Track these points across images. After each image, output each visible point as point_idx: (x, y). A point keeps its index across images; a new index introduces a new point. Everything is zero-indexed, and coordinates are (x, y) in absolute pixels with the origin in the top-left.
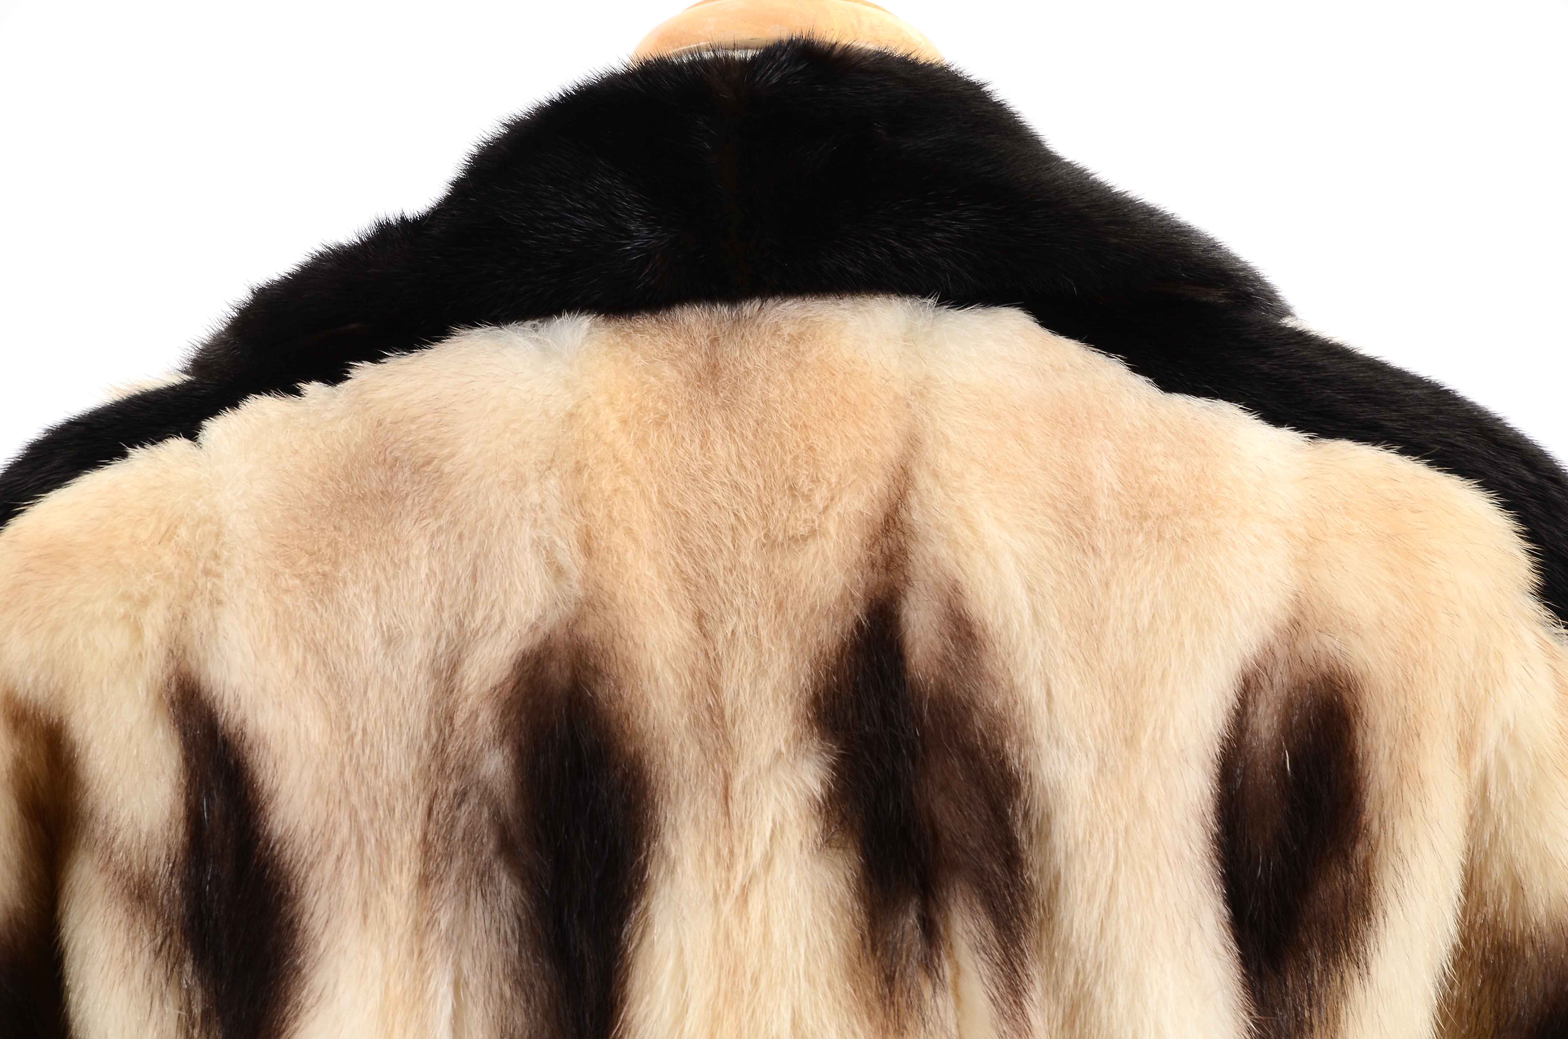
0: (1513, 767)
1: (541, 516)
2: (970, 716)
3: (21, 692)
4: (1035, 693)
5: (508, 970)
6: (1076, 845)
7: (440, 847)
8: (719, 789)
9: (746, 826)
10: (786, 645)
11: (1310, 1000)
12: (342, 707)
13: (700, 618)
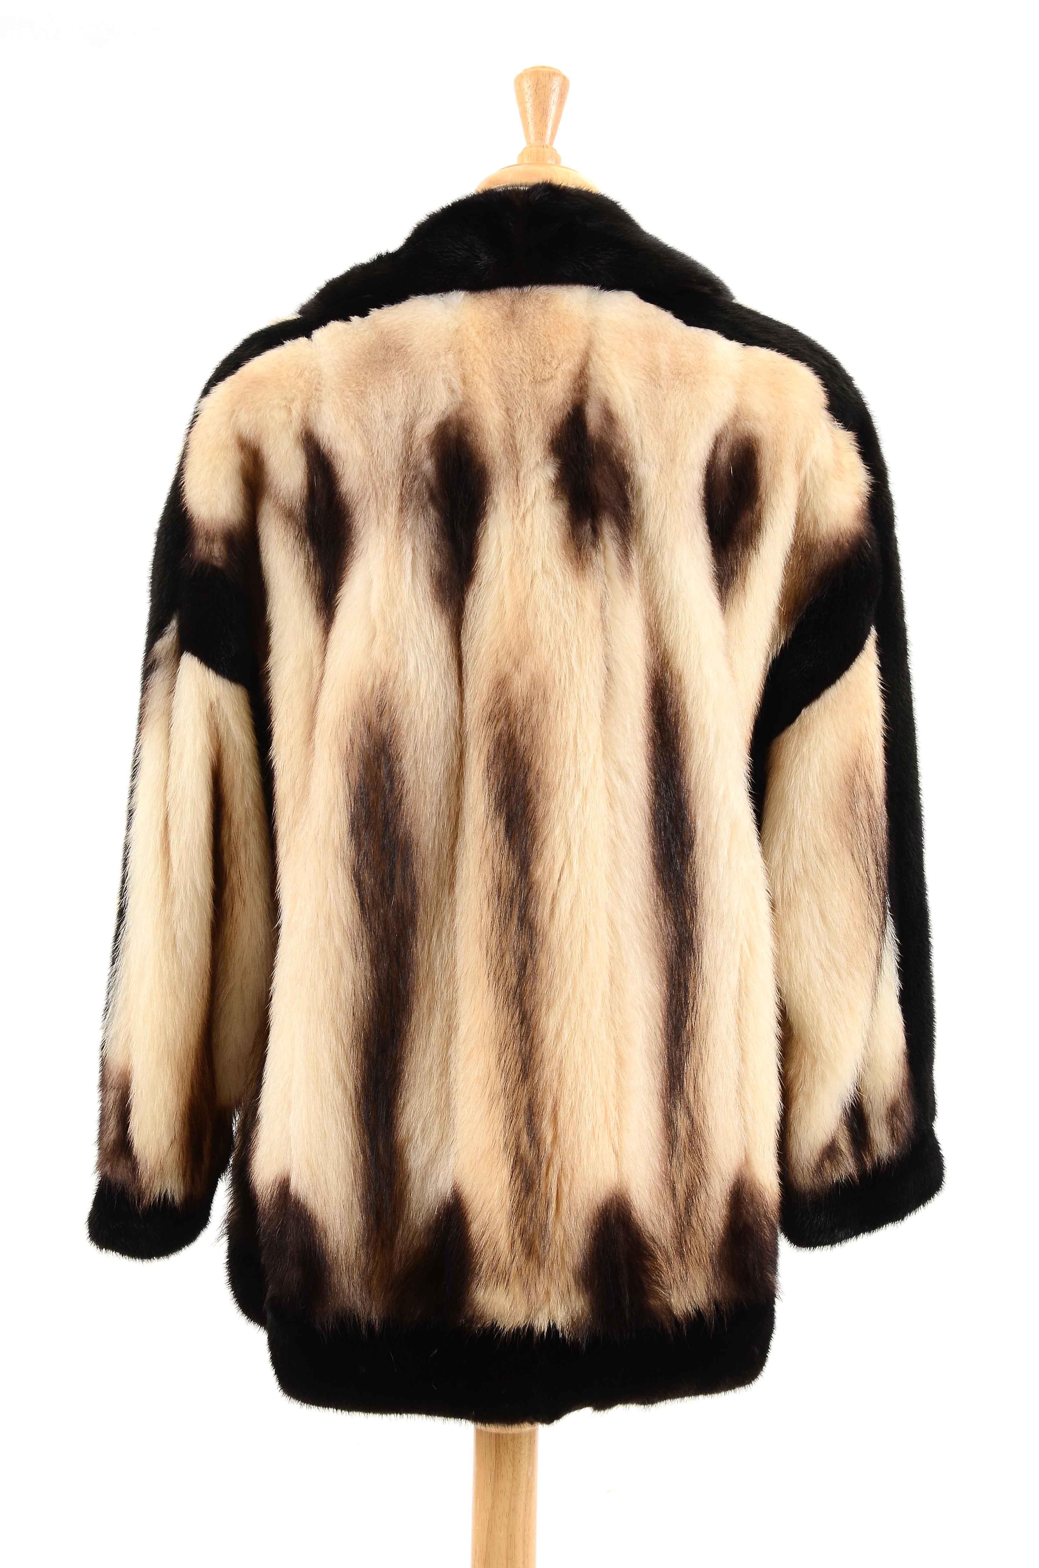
0: (816, 475)
1: (446, 369)
2: (612, 450)
3: (244, 436)
4: (637, 441)
5: (433, 544)
6: (651, 500)
7: (407, 497)
8: (515, 476)
9: (525, 490)
10: (541, 421)
11: (737, 562)
12: (369, 441)
13: (507, 410)
